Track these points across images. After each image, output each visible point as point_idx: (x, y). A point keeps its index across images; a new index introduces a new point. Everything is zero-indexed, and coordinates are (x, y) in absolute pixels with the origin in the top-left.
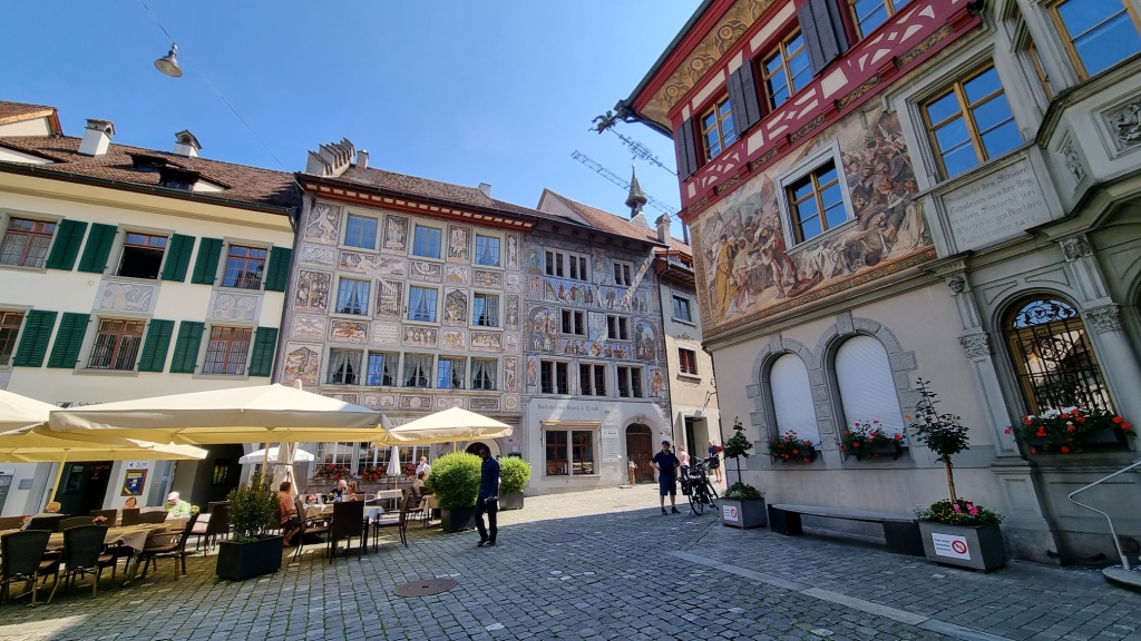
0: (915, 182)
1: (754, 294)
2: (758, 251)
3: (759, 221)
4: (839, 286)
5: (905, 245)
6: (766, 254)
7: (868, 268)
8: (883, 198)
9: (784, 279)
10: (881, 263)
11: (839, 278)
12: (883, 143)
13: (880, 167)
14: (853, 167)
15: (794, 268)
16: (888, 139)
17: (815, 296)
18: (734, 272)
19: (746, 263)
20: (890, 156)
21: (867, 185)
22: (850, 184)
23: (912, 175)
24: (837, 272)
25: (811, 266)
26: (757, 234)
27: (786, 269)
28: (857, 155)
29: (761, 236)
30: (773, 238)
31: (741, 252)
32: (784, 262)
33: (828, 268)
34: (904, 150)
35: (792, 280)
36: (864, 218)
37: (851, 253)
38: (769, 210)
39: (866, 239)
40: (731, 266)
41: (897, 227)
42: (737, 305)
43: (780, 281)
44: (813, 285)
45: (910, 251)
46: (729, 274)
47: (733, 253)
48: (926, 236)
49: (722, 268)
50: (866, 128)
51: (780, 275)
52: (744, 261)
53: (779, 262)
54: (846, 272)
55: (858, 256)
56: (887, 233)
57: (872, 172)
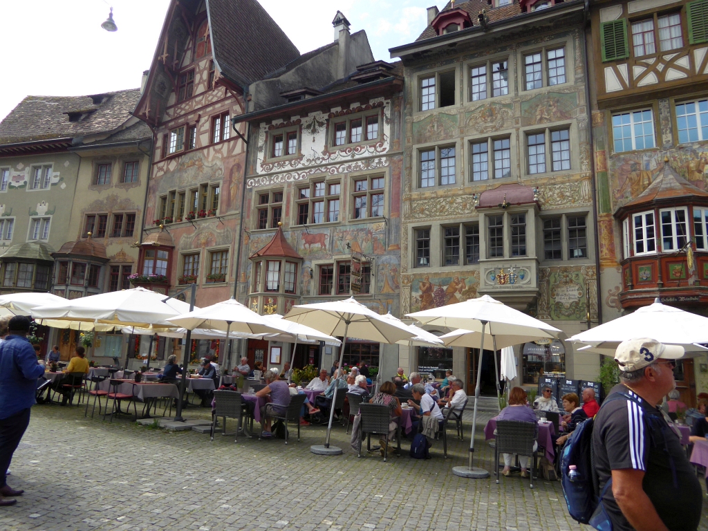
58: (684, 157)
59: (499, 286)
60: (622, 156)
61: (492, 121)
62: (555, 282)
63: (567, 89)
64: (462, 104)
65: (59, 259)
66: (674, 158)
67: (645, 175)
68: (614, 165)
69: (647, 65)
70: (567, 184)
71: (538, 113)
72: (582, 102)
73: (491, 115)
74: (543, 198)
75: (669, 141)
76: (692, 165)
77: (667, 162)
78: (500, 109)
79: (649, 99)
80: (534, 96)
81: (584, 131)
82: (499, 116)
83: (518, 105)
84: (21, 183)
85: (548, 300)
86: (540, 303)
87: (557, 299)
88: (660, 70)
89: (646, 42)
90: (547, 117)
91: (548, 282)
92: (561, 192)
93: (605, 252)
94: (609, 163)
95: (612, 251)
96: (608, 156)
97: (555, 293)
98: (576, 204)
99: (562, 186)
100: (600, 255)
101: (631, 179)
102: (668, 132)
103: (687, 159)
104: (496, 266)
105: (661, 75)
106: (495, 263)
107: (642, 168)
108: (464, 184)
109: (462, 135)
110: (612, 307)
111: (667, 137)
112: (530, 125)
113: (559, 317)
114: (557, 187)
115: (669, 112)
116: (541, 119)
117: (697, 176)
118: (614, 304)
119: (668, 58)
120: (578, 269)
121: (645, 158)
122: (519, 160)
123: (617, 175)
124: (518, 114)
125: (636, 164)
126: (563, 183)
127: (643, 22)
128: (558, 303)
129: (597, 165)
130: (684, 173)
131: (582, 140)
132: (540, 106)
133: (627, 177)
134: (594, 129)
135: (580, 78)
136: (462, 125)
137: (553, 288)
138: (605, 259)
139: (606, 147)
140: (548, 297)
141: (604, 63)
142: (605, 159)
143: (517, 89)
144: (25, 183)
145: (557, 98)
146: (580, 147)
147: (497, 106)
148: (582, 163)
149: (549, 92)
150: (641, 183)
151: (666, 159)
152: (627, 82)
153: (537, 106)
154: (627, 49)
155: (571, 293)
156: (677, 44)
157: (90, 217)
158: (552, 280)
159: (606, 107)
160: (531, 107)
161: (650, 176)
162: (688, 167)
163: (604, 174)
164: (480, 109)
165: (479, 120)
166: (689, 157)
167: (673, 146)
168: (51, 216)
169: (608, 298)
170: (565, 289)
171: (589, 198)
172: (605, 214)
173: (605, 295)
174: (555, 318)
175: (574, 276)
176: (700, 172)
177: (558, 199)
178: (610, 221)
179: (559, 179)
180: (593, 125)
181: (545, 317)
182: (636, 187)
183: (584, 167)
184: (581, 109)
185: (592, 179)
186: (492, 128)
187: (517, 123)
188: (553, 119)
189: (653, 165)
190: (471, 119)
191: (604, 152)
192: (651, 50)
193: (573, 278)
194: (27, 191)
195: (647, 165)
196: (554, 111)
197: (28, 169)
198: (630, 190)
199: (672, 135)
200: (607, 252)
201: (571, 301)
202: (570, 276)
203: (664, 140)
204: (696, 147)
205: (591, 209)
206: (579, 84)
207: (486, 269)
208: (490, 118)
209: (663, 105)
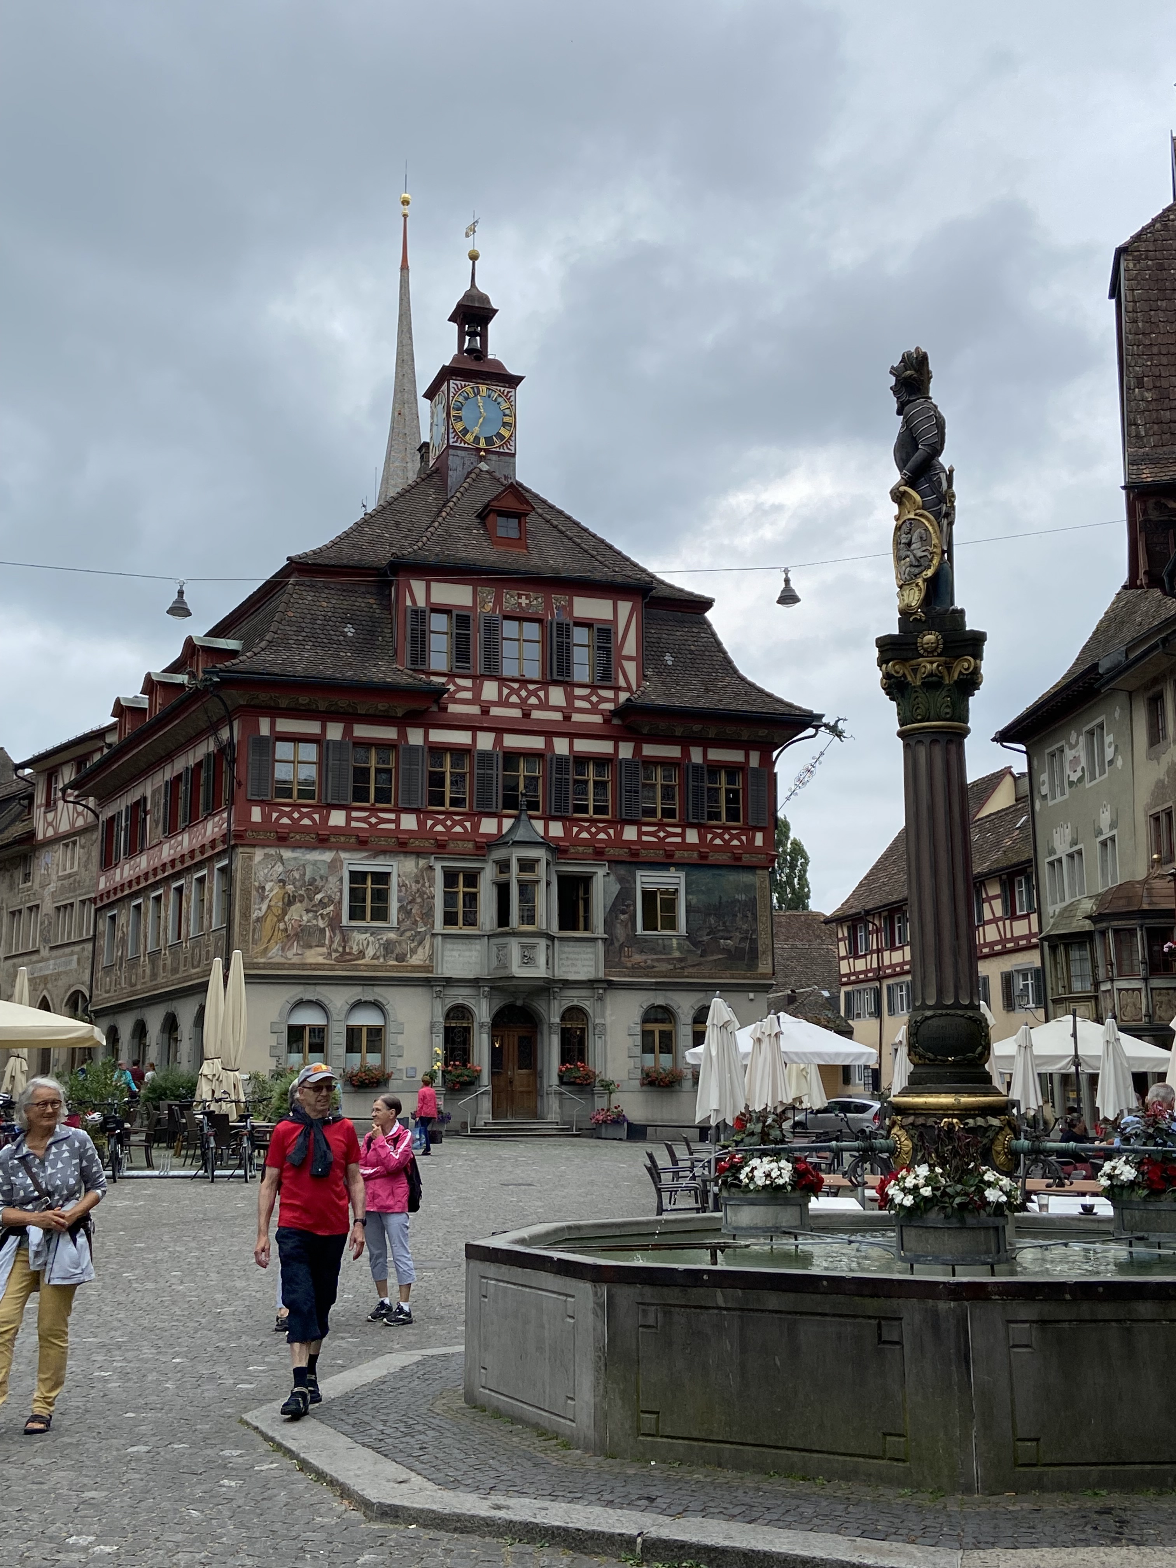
0: (434, 922)
1: (303, 947)
2: (316, 912)
3: (323, 887)
4: (374, 968)
5: (417, 959)
6: (323, 918)
7: (396, 963)
8: (415, 923)
9: (335, 946)
10: (404, 963)
11: (375, 962)
12: (423, 885)
13: (419, 900)
14: (403, 889)
15: (345, 940)
16: (427, 884)
17: (356, 968)
18: (286, 918)
19: (301, 917)
20: (425, 896)
21: (409, 908)
22: (399, 901)
23: (433, 916)
24: (374, 957)
25: (358, 944)
26: (319, 897)
27: (338, 938)
28: (407, 882)
29: (321, 900)
30: (331, 908)
31: (299, 904)
32: (337, 932)
33: (370, 952)
34: (433, 897)
35: (341, 949)
36: (402, 929)
37: (388, 947)
38: (333, 880)
39: (400, 943)
40: (285, 913)
41: (420, 944)
42: (283, 949)
43: (330, 946)
44: (354, 960)
45: (421, 963)
46: (281, 919)
47: (290, 901)
48: (431, 957)
49: (275, 910)
50: (417, 868)
51: (332, 941)
52: (297, 914)
53: (333, 930)
54: (382, 960)
55: (392, 952)
56: (413, 945)
57: (413, 901)
65: (1115, 923)
84: (1079, 773)
144: (1083, 768)
157: (1156, 818)
168: (1114, 832)
194: (1088, 786)
197: (1082, 739)
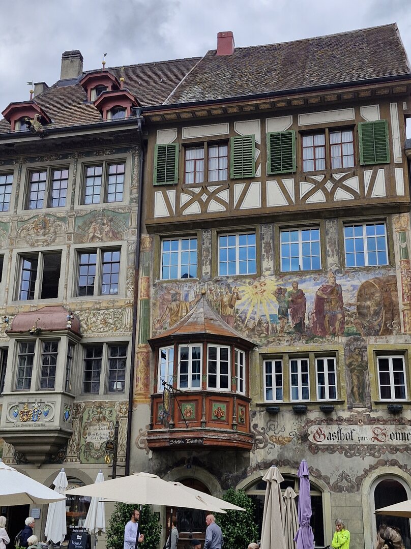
58: (219, 291)
59: (20, 423)
60: (164, 285)
61: (44, 235)
62: (89, 419)
63: (121, 208)
64: (16, 212)
66: (211, 290)
67: (184, 306)
68: (156, 293)
69: (193, 194)
70: (112, 310)
71: (91, 230)
72: (134, 224)
73: (45, 228)
74: (86, 324)
75: (208, 273)
76: (225, 299)
77: (203, 294)
78: (54, 222)
79: (194, 228)
80: (89, 212)
81: (133, 255)
82: (52, 229)
83: (72, 219)
85: (79, 440)
86: (71, 443)
87: (88, 440)
88: (204, 201)
89: (197, 170)
90: (100, 236)
91: (82, 418)
92: (104, 319)
93: (139, 387)
94: (152, 290)
95: (146, 386)
96: (152, 284)
97: (87, 432)
98: (117, 333)
99: (106, 312)
100: (135, 390)
101: (171, 309)
102: (208, 263)
103: (222, 292)
104: (20, 401)
105: (204, 205)
106: (19, 396)
107: (181, 299)
108: (7, 303)
109: (11, 247)
110: (141, 448)
111: (206, 269)
112: (82, 242)
113: (88, 460)
114: (101, 312)
115: (211, 243)
116: (93, 237)
117: (229, 311)
118: (143, 446)
119: (211, 189)
120: (113, 404)
121: (186, 289)
122: (67, 280)
123: (158, 304)
124: (71, 230)
125: (177, 293)
126: (107, 309)
127: (197, 149)
128: (89, 443)
129: (141, 292)
130: (218, 306)
131: (130, 265)
132: (94, 224)
133: (167, 307)
134: (142, 254)
135: (134, 199)
136: (13, 236)
137: (86, 426)
138: (139, 394)
139: (151, 273)
140: (80, 436)
141: (155, 186)
142: (149, 287)
143: (73, 203)
145: (111, 217)
146: (128, 271)
147: (52, 219)
148: (128, 288)
149: (104, 210)
150: (180, 315)
151: (203, 291)
152: (174, 209)
153: (91, 223)
154: (176, 175)
155: (102, 432)
156: (223, 176)
158: (85, 417)
159: (155, 232)
160: (85, 223)
161: (188, 307)
162: (222, 301)
163: (147, 302)
164: (33, 220)
165: (31, 232)
166: (223, 290)
167: (211, 278)
169: (138, 438)
170: (97, 427)
171: (130, 328)
172: (144, 345)
173: (135, 434)
174: (84, 461)
175: (108, 412)
176: (232, 306)
177: (101, 326)
178: (148, 353)
179: (104, 305)
180: (141, 249)
181: (74, 460)
182: (175, 318)
183: (129, 293)
184: (132, 231)
185: (135, 306)
186: (43, 242)
187: (70, 240)
188: (105, 239)
189: (192, 297)
190: (23, 230)
191: (148, 279)
192: (200, 179)
193: (106, 415)
195: (187, 296)
196: (106, 230)
198: (169, 321)
199: (211, 266)
200: (142, 386)
201: (102, 441)
202: (104, 412)
203: (203, 272)
204: (230, 281)
205: (130, 339)
206: (134, 205)
207: (9, 404)
208: (43, 231)
209: (206, 235)
